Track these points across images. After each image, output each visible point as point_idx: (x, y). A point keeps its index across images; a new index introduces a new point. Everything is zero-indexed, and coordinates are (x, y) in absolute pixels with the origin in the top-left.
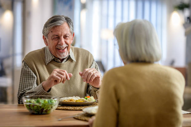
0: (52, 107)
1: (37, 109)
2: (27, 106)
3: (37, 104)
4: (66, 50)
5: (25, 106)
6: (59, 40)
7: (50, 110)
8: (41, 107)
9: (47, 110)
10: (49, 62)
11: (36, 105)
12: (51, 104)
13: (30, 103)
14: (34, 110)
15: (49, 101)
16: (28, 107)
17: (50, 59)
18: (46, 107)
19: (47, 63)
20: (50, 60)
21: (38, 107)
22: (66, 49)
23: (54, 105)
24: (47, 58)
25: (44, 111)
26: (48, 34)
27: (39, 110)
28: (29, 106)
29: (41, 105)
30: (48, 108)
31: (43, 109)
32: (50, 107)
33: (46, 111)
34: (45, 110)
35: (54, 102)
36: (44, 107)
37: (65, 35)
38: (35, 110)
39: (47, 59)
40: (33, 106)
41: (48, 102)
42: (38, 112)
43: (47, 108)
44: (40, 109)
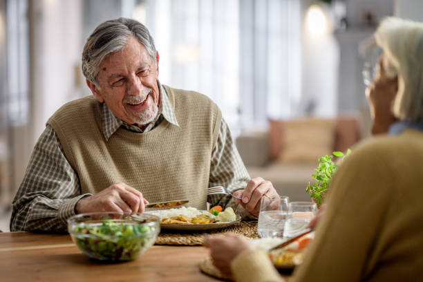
0: (143, 244)
1: (106, 250)
2: (80, 241)
3: (107, 238)
4: (150, 101)
5: (74, 240)
6: (129, 84)
7: (138, 251)
8: (115, 245)
9: (131, 250)
11: (104, 241)
12: (142, 237)
13: (87, 236)
14: (97, 251)
15: (136, 229)
16: (83, 244)
17: (114, 127)
18: (128, 243)
19: (108, 136)
20: (113, 129)
21: (108, 244)
22: (150, 98)
23: (148, 239)
25: (124, 253)
26: (97, 75)
27: (111, 252)
28: (86, 241)
29: (116, 240)
30: (134, 245)
31: (121, 249)
32: (139, 244)
33: (129, 254)
34: (126, 251)
35: (149, 232)
36: (124, 245)
37: (139, 69)
38: (102, 253)
39: (107, 127)
40: (97, 242)
41: (134, 231)
42: (110, 257)
43: (131, 247)
44: (114, 250)
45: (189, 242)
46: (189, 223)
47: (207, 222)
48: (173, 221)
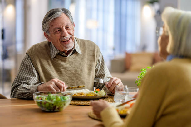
0: (64, 105)
1: (49, 107)
2: (38, 103)
3: (49, 101)
5: (36, 102)
7: (62, 107)
8: (53, 104)
10: (54, 56)
11: (48, 103)
12: (64, 102)
13: (41, 101)
14: (45, 107)
15: (62, 98)
16: (39, 104)
17: (55, 53)
18: (58, 104)
19: (53, 57)
20: (55, 55)
21: (50, 104)
22: (71, 39)
23: (67, 102)
24: (52, 52)
25: (56, 108)
26: (49, 29)
27: (51, 107)
28: (41, 103)
29: (53, 103)
30: (61, 105)
31: (55, 107)
32: (63, 104)
33: (58, 109)
34: (57, 107)
35: (67, 99)
36: (57, 105)
37: (67, 26)
38: (47, 108)
39: (52, 54)
40: (45, 103)
41: (61, 99)
42: (50, 110)
43: (59, 106)
44: (52, 107)
45: (85, 104)
46: (85, 96)
47: (93, 96)
48: (78, 95)
